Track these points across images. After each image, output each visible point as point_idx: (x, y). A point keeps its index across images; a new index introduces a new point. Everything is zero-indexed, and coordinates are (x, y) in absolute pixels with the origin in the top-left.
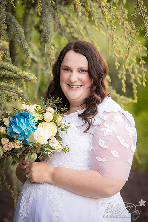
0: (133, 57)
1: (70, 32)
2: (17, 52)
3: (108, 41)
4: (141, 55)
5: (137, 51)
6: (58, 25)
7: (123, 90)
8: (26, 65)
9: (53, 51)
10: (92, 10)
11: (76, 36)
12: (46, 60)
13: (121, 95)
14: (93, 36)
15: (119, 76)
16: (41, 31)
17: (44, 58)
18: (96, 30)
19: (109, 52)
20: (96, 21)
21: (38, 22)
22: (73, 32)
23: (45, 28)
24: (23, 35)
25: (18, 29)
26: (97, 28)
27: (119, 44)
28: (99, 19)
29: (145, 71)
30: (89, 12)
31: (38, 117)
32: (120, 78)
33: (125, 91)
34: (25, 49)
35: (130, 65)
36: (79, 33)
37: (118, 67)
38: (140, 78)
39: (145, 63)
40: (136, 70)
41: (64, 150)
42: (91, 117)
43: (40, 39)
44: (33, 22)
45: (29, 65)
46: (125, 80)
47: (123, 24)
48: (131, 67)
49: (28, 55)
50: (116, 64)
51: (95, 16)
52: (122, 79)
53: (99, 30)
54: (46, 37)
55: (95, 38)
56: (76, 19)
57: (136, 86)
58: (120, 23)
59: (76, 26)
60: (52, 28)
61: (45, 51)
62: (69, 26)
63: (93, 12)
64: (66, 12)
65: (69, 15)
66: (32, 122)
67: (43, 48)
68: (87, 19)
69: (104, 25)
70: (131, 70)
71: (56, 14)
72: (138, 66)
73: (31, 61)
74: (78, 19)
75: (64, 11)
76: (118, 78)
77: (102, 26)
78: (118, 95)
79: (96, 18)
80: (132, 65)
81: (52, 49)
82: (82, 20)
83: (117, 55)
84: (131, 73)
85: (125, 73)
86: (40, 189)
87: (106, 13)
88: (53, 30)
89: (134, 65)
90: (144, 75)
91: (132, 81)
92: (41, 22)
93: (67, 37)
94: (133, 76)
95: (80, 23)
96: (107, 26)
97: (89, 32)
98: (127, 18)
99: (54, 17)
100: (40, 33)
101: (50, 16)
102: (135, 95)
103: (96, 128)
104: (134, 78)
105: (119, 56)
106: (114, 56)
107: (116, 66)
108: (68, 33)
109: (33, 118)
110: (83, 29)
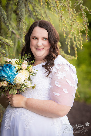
0: (75, 31)
1: (36, 15)
2: (2, 27)
3: (59, 20)
4: (80, 30)
5: (77, 27)
6: (28, 11)
7: (68, 51)
8: (8, 35)
9: (25, 27)
10: (50, 1)
11: (40, 17)
12: (21, 32)
13: (67, 54)
14: (50, 18)
15: (66, 43)
16: (17, 14)
17: (19, 31)
18: (52, 14)
19: (60, 28)
20: (52, 8)
21: (15, 9)
22: (38, 15)
23: (20, 13)
24: (6, 17)
25: (2, 13)
26: (53, 13)
27: (66, 23)
28: (54, 7)
29: (82, 40)
30: (48, 3)
31: (18, 67)
32: (67, 44)
33: (70, 52)
34: (7, 25)
35: (73, 36)
36: (41, 16)
37: (65, 37)
38: (79, 44)
39: (82, 34)
40: (77, 39)
41: (33, 87)
42: (50, 67)
43: (17, 19)
44: (12, 8)
45: (10, 35)
46: (70, 45)
47: (68, 10)
48: (74, 37)
49: (9, 29)
50: (64, 35)
51: (52, 5)
52: (68, 44)
53: (54, 14)
54: (20, 18)
55: (51, 19)
56: (39, 7)
57: (77, 49)
58: (67, 10)
59: (39, 11)
60: (24, 12)
61: (20, 27)
62: (35, 11)
63: (50, 3)
64: (33, 2)
65: (35, 5)
66: (14, 70)
67: (19, 25)
68: (46, 7)
69: (57, 11)
70: (74, 39)
71: (27, 4)
72: (78, 37)
73: (11, 33)
74: (41, 7)
75: (32, 2)
76: (66, 44)
77: (55, 11)
78: (66, 55)
79: (52, 6)
80: (74, 36)
81: (24, 26)
82: (43, 8)
83: (64, 29)
84: (73, 41)
85: (70, 41)
86: (17, 111)
87: (58, 3)
88: (25, 14)
89: (76, 36)
90: (81, 42)
91: (74, 46)
92: (17, 8)
93: (34, 18)
94: (75, 42)
95: (42, 9)
96: (59, 11)
97: (48, 15)
98: (71, 6)
99: (26, 6)
100: (17, 16)
101: (23, 5)
102: (76, 54)
103: (53, 74)
104: (75, 44)
105: (66, 30)
106: (63, 30)
107: (64, 36)
108: (35, 16)
109: (15, 67)
110: (44, 13)
